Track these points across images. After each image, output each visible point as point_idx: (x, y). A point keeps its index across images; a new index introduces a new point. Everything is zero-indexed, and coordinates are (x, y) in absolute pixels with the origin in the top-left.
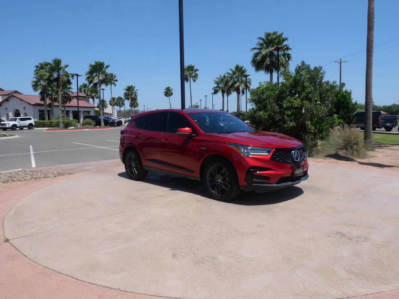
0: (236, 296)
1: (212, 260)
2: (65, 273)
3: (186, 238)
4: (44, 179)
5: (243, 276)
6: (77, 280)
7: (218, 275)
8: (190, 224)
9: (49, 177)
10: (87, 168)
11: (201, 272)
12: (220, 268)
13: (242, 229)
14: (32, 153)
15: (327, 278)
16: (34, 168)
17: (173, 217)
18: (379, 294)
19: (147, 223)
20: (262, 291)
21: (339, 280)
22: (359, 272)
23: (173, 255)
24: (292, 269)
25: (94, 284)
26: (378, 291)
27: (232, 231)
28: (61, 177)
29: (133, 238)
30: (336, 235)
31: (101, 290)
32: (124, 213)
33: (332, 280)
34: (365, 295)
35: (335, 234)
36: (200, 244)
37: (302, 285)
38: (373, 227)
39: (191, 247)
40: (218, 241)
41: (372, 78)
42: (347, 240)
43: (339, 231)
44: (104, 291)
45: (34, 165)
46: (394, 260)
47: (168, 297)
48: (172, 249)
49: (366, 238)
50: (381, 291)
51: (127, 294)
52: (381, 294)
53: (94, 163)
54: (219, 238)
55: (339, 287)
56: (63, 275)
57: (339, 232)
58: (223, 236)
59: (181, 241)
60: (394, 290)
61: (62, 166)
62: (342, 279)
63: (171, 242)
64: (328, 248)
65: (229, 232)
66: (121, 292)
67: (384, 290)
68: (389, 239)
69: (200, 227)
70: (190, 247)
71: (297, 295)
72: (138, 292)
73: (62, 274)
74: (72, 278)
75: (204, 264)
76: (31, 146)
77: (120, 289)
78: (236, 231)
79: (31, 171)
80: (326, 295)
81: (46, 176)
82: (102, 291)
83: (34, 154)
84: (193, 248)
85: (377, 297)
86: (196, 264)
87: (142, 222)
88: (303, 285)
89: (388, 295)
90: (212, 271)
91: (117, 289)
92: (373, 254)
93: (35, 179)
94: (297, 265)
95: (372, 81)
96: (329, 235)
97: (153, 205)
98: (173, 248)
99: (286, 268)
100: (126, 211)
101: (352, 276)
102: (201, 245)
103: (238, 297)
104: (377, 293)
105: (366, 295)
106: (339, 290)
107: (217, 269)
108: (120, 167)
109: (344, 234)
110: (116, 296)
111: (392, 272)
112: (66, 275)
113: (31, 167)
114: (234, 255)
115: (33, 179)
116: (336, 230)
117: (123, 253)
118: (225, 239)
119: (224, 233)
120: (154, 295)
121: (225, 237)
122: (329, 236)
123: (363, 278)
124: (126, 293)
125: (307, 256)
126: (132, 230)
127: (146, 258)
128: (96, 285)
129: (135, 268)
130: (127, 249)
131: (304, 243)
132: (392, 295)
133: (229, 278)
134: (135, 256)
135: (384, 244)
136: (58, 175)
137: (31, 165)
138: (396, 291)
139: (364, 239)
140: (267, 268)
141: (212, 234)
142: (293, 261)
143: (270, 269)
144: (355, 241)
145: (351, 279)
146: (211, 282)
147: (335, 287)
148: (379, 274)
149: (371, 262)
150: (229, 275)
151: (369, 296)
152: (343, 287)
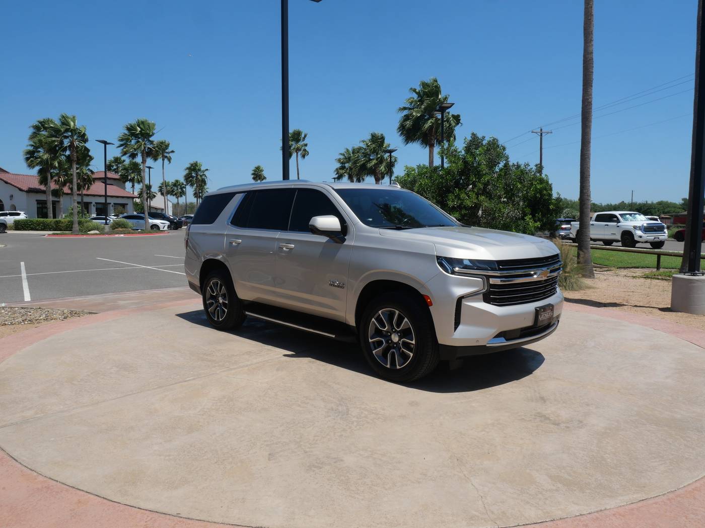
0: (374, 522)
1: (335, 462)
2: (85, 489)
3: (292, 425)
4: (46, 322)
5: (386, 490)
6: (105, 501)
7: (345, 489)
8: (298, 401)
9: (55, 319)
10: (120, 302)
11: (317, 483)
12: (348, 476)
13: (384, 410)
14: (24, 275)
15: (520, 489)
16: (28, 302)
17: (269, 389)
18: (600, 513)
19: (225, 400)
20: (416, 513)
21: (539, 491)
22: (570, 478)
23: (270, 454)
24: (466, 476)
25: (135, 507)
26: (599, 509)
27: (366, 413)
28: (76, 319)
29: (200, 426)
30: (536, 418)
31: (148, 516)
32: (186, 383)
33: (528, 493)
34: (578, 516)
35: (533, 417)
36: (315, 436)
37: (480, 502)
38: (592, 404)
39: (300, 441)
40: (344, 430)
41: (589, 162)
42: (552, 426)
43: (539, 411)
44: (153, 519)
45: (27, 297)
46: (624, 458)
48: (267, 445)
49: (581, 422)
50: (603, 509)
51: (192, 524)
52: (603, 514)
53: (133, 294)
54: (346, 426)
55: (538, 504)
56: (82, 492)
57: (539, 413)
58: (353, 422)
59: (282, 431)
60: (623, 506)
61: (78, 299)
62: (544, 490)
63: (266, 433)
64: (522, 439)
65: (363, 415)
66: (181, 519)
67: (608, 507)
68: (616, 424)
69: (315, 407)
70: (298, 440)
71: (474, 518)
72: (210, 519)
73: (80, 490)
74: (97, 497)
75: (321, 470)
76: (22, 264)
77: (180, 515)
78: (373, 413)
79: (22, 308)
80: (518, 517)
81: (49, 317)
82: (149, 518)
83: (28, 278)
84: (302, 443)
85: (597, 518)
86: (308, 470)
87: (216, 399)
88: (483, 502)
89: (614, 515)
90: (335, 481)
91: (175, 514)
92: (592, 448)
93: (29, 322)
94: (472, 468)
95: (590, 166)
96: (523, 417)
97: (235, 369)
98: (269, 443)
99: (455, 474)
100: (188, 379)
101: (560, 485)
102: (316, 438)
103: (378, 524)
104: (597, 512)
105: (581, 515)
106: (539, 509)
107: (343, 478)
108: (178, 302)
109: (547, 416)
111: (621, 477)
112: (87, 492)
113: (22, 300)
114: (370, 453)
115: (26, 323)
116: (534, 410)
117: (184, 452)
118: (356, 426)
119: (354, 417)
120: (237, 524)
121: (355, 424)
122: (523, 419)
123: (576, 488)
124: (189, 521)
125: (489, 453)
126: (199, 412)
127: (224, 460)
128: (139, 508)
129: (205, 478)
130: (191, 446)
131: (483, 433)
132: (620, 515)
133: (363, 492)
134: (206, 457)
135: (608, 431)
136: (70, 316)
137: (23, 296)
138: (626, 507)
139: (578, 424)
140: (425, 475)
141: (334, 419)
142: (466, 462)
143: (430, 477)
144: (564, 428)
145: (557, 490)
146: (334, 501)
147: (532, 504)
148: (600, 480)
149: (588, 461)
150: (363, 488)
151: (584, 517)
152: (545, 503)
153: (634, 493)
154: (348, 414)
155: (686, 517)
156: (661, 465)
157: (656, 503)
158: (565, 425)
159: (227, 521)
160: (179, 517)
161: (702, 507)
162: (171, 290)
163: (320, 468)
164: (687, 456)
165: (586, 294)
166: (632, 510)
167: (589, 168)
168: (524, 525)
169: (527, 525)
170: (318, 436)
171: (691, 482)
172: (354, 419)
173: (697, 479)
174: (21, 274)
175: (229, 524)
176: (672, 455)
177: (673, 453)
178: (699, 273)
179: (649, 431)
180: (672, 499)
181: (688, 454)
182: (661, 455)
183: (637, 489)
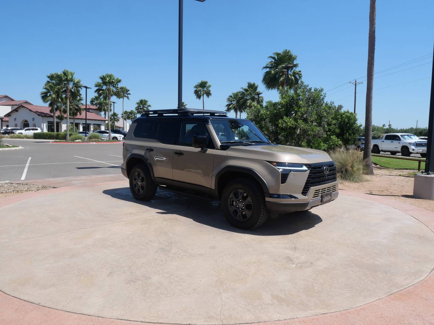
1: (146, 279)
3: (132, 256)
4: (26, 192)
5: (167, 297)
7: (143, 295)
8: (144, 243)
9: (32, 191)
10: (74, 182)
11: (128, 291)
12: (149, 288)
13: (192, 250)
14: (27, 165)
15: (249, 302)
16: (22, 180)
17: (131, 235)
18: (291, 320)
19: (102, 240)
20: (177, 312)
21: (260, 304)
22: (285, 298)
23: (110, 273)
24: (220, 292)
25: (17, 298)
26: (292, 317)
27: (181, 252)
28: (44, 191)
29: (80, 254)
30: (284, 260)
31: (22, 303)
32: (85, 229)
33: (252, 305)
34: (277, 321)
36: (142, 264)
37: (220, 308)
38: (325, 253)
43: (289, 255)
44: (24, 305)
45: (23, 178)
46: (327, 287)
47: (82, 314)
48: (111, 268)
49: (312, 263)
50: (295, 318)
52: (293, 320)
53: (83, 177)
54: (165, 258)
55: (255, 312)
57: (288, 257)
58: (169, 257)
59: (125, 260)
60: (309, 316)
61: (51, 179)
62: (264, 303)
63: (115, 260)
64: (268, 272)
65: (179, 253)
66: (39, 306)
67: (299, 317)
68: (334, 266)
69: (152, 247)
70: (131, 265)
71: (210, 318)
72: (55, 307)
76: (30, 158)
77: (40, 304)
78: (185, 252)
79: (17, 184)
80: (238, 319)
81: (29, 189)
82: (22, 305)
83: (29, 166)
84: (133, 267)
85: (288, 323)
86: (127, 283)
87: (97, 239)
88: (222, 308)
89: (300, 322)
90: (140, 290)
91: (37, 303)
92: (310, 280)
93: (16, 192)
94: (227, 288)
97: (117, 222)
98: (113, 266)
99: (214, 291)
100: (87, 227)
101: (275, 301)
103: (151, 317)
105: (279, 320)
106: (254, 315)
107: (145, 289)
108: (107, 183)
109: (292, 259)
110: (32, 310)
111: (318, 298)
113: (20, 180)
114: (170, 275)
116: (286, 255)
117: (62, 269)
118: (170, 259)
119: (172, 254)
120: (69, 311)
121: (171, 257)
122: (276, 260)
124: (44, 308)
125: (242, 279)
126: (83, 246)
127: (82, 274)
128: (19, 299)
129: (65, 284)
130: (68, 265)
131: (246, 267)
132: (304, 322)
133: (152, 298)
134: (72, 272)
135: (326, 270)
136: (41, 189)
137: (21, 177)
138: (310, 318)
139: (309, 265)
140: (195, 290)
141: (159, 254)
142: (225, 284)
143: (198, 291)
144: (299, 267)
145: (272, 304)
146: (132, 302)
147: (251, 312)
148: (303, 300)
149: (302, 288)
150: (154, 295)
151: (280, 322)
152: (260, 311)
153: (321, 309)
154: (169, 252)
156: (348, 292)
157: (331, 316)
158: (300, 265)
159: (64, 309)
161: (360, 321)
162: (107, 176)
163: (135, 282)
164: (369, 288)
165: (363, 185)
166: (314, 319)
167: (371, 105)
168: (239, 324)
169: (241, 324)
170: (144, 264)
172: (172, 255)
173: (368, 302)
174: (26, 164)
175: (65, 311)
176: (360, 287)
177: (361, 285)
178: (431, 173)
179: (353, 271)
180: (343, 314)
181: (370, 287)
182: (352, 287)
183: (324, 307)
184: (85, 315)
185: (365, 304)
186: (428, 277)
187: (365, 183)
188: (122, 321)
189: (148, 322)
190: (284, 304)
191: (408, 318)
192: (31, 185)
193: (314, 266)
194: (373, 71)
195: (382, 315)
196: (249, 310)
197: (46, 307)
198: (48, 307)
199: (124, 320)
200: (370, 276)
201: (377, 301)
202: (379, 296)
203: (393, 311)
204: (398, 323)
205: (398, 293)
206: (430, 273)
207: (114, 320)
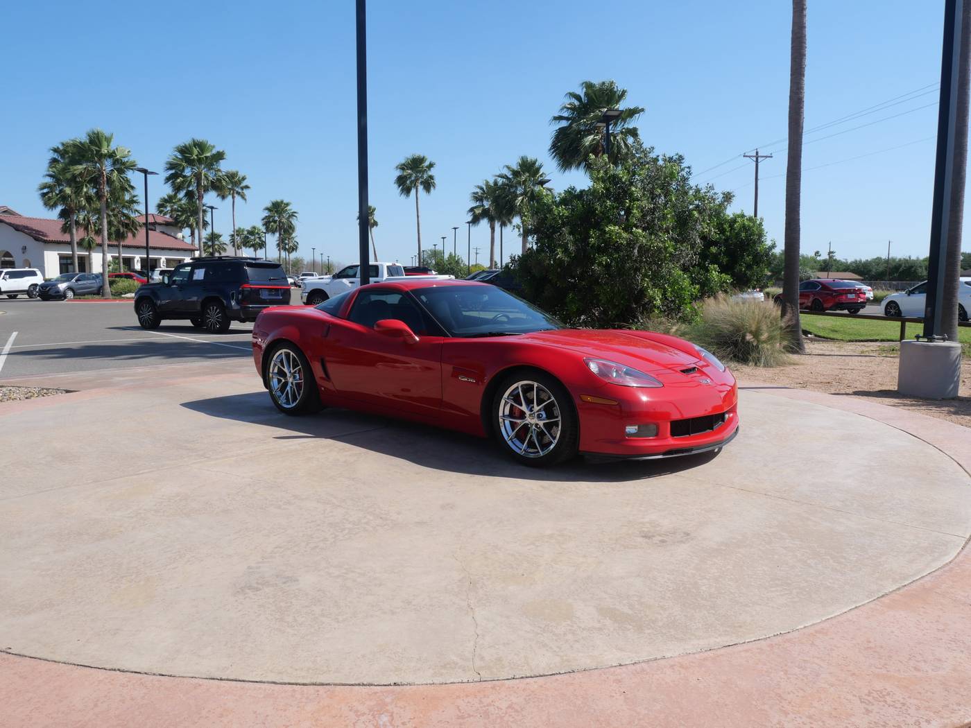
1: (285, 583)
5: (338, 622)
7: (277, 619)
8: (281, 501)
9: (13, 400)
10: (116, 379)
11: (240, 611)
12: (291, 602)
13: (399, 513)
14: (7, 347)
15: (543, 626)
17: (249, 485)
18: (651, 663)
19: (178, 498)
20: (363, 656)
21: (570, 630)
22: (630, 612)
24: (469, 606)
26: (653, 657)
27: (371, 518)
28: (43, 399)
29: (121, 531)
32: (135, 477)
33: (552, 632)
34: (616, 666)
36: (276, 548)
37: (472, 643)
38: (716, 511)
42: (640, 539)
43: (631, 518)
46: (729, 585)
47: (119, 670)
49: (688, 534)
50: (659, 657)
51: (20, 662)
52: (656, 664)
54: (332, 534)
55: (560, 648)
58: (343, 530)
60: (694, 653)
61: (62, 375)
62: (579, 628)
64: (585, 556)
65: (365, 521)
66: (9, 656)
67: (668, 655)
68: (740, 538)
69: (300, 509)
71: (448, 666)
72: (50, 657)
76: (15, 334)
77: (9, 651)
78: (381, 518)
80: (519, 666)
81: (7, 397)
83: (11, 350)
85: (643, 670)
86: (238, 592)
87: (164, 497)
88: (476, 644)
89: (672, 666)
90: (268, 608)
92: (686, 570)
94: (486, 595)
97: (217, 459)
99: (454, 603)
100: (141, 472)
101: (608, 622)
102: (277, 550)
103: (296, 670)
104: (648, 661)
105: (620, 665)
106: (558, 655)
107: (283, 604)
109: (640, 526)
111: (711, 611)
114: (344, 571)
117: (73, 565)
118: (346, 535)
119: (350, 523)
120: (86, 664)
121: (346, 531)
124: (18, 659)
125: (523, 575)
126: (129, 514)
127: (123, 577)
129: (80, 600)
130: (88, 557)
131: (532, 546)
132: (682, 666)
133: (300, 625)
134: (99, 573)
135: (722, 547)
136: (36, 395)
138: (697, 656)
139: (682, 537)
140: (409, 603)
141: (319, 525)
142: (482, 587)
143: (414, 605)
144: (658, 542)
145: (600, 629)
146: (249, 635)
147: (551, 648)
148: (676, 616)
149: (671, 589)
150: (303, 619)
151: (624, 669)
152: (572, 647)
153: (720, 635)
155: (786, 672)
156: (781, 595)
157: (746, 651)
158: (660, 538)
159: (73, 660)
160: (7, 653)
161: (818, 658)
163: (257, 591)
164: (829, 584)
165: (784, 371)
166: (705, 659)
168: (522, 678)
169: (527, 677)
170: (281, 547)
171: (819, 621)
172: (350, 526)
173: (829, 617)
175: (74, 665)
176: (807, 582)
177: (809, 579)
178: (938, 339)
179: (785, 548)
180: (776, 644)
181: (831, 581)
182: (789, 581)
183: (728, 629)
184: (127, 671)
185: (823, 619)
186: (961, 555)
187: (789, 369)
188: (223, 683)
189: (289, 684)
190: (631, 627)
191: (933, 648)
192: (13, 389)
193: (692, 539)
194: (800, 116)
195: (870, 642)
196: (545, 645)
197: (26, 656)
198: (31, 657)
199: (228, 680)
200: (829, 557)
201: (852, 612)
202: (855, 602)
203: (893, 632)
204: (910, 659)
205: (898, 592)
206: (964, 547)
207: (201, 682)
